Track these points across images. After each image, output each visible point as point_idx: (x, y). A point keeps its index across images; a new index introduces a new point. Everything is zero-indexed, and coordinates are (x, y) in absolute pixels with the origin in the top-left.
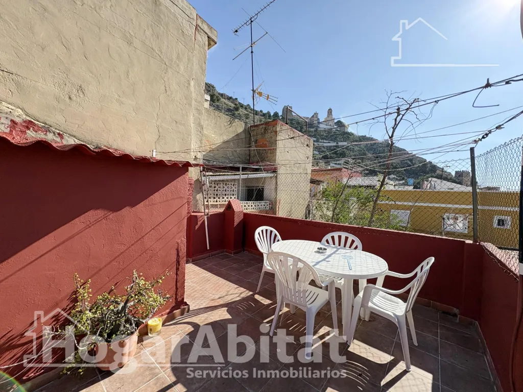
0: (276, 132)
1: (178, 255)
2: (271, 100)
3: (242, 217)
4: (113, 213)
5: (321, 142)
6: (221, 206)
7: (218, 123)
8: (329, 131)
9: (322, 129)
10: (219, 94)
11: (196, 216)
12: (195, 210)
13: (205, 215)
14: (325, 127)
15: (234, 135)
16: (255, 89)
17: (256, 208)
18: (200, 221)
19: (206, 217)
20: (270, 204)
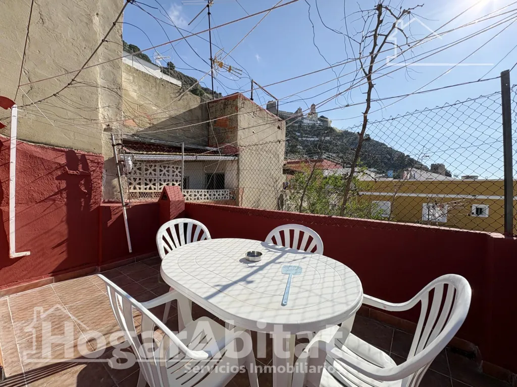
0: (237, 108)
2: (234, 72)
3: (182, 208)
5: (305, 137)
6: (156, 194)
7: (161, 93)
8: (313, 126)
9: (306, 124)
10: (203, 88)
11: (109, 207)
12: (111, 200)
13: (124, 206)
14: (309, 122)
15: (185, 111)
16: (213, 57)
17: (211, 198)
18: (116, 214)
19: (125, 208)
20: (230, 193)
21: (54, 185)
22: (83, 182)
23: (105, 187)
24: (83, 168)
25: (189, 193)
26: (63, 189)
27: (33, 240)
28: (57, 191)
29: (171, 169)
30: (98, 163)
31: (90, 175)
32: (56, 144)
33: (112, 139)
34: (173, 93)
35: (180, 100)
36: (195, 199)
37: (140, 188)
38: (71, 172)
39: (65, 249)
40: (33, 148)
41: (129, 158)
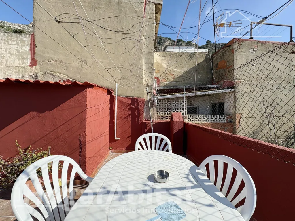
1: (80, 143)
3: (182, 126)
4: (41, 113)
7: (179, 60)
12: (148, 119)
13: (151, 123)
17: (209, 121)
18: (148, 126)
19: (152, 124)
20: (227, 118)
21: (127, 112)
22: (136, 111)
23: (146, 113)
24: (137, 105)
25: (192, 117)
26: (130, 114)
27: (121, 133)
28: (128, 115)
29: (179, 103)
30: (142, 102)
31: (139, 108)
32: (129, 96)
33: (147, 90)
34: (187, 58)
35: (190, 60)
36: (196, 121)
37: (162, 114)
38: (132, 107)
39: (130, 139)
40: (122, 98)
41: (156, 98)
